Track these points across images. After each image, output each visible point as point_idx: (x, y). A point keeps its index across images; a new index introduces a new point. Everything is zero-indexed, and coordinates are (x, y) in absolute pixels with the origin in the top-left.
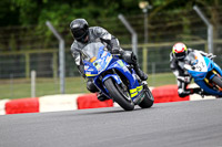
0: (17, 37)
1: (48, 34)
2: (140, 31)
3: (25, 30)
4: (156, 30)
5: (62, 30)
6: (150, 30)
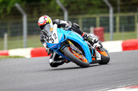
0: (38, 10)
1: (57, 7)
2: (115, 6)
3: (43, 5)
4: (125, 5)
5: (66, 5)
6: (121, 5)
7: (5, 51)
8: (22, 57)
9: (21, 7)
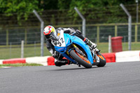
7: (22, 59)
8: (40, 65)
9: (39, 14)
